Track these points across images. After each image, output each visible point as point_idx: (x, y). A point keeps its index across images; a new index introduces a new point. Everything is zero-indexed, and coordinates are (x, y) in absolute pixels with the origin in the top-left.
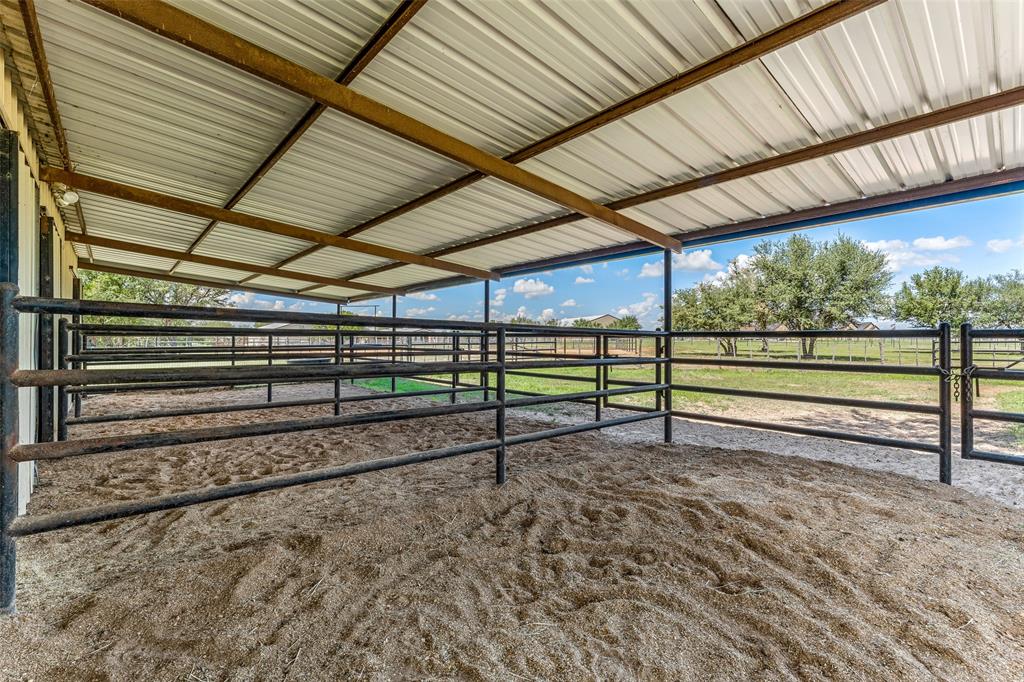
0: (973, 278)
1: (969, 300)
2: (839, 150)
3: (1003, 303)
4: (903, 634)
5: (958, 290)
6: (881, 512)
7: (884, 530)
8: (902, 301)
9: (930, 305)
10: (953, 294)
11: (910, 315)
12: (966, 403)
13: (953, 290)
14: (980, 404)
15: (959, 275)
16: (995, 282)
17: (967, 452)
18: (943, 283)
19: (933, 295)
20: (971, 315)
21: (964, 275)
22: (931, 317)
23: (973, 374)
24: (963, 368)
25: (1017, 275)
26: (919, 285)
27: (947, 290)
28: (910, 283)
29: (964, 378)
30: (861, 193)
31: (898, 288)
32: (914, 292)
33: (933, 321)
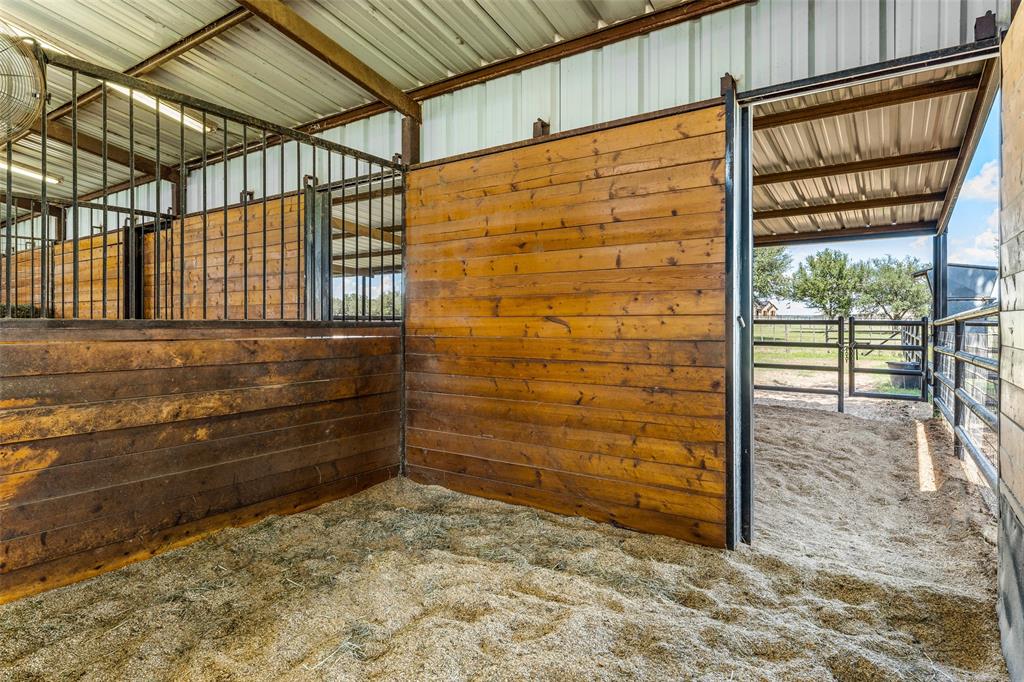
0: (856, 261)
1: (852, 282)
2: (792, 215)
3: (879, 285)
4: (829, 457)
5: (845, 272)
6: (811, 425)
7: (814, 431)
8: (800, 281)
9: (822, 286)
10: (840, 276)
11: (805, 295)
12: (851, 364)
13: (840, 272)
14: (858, 364)
15: (845, 258)
16: (873, 265)
17: (852, 393)
18: (833, 264)
19: (824, 276)
20: (854, 296)
21: (849, 257)
22: (822, 298)
23: (855, 346)
24: (850, 343)
25: (890, 259)
26: (813, 266)
27: (835, 272)
28: (805, 263)
29: (850, 349)
30: (795, 230)
31: (796, 269)
32: (809, 272)
33: (824, 302)
